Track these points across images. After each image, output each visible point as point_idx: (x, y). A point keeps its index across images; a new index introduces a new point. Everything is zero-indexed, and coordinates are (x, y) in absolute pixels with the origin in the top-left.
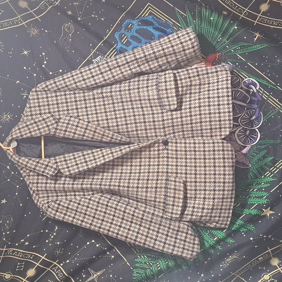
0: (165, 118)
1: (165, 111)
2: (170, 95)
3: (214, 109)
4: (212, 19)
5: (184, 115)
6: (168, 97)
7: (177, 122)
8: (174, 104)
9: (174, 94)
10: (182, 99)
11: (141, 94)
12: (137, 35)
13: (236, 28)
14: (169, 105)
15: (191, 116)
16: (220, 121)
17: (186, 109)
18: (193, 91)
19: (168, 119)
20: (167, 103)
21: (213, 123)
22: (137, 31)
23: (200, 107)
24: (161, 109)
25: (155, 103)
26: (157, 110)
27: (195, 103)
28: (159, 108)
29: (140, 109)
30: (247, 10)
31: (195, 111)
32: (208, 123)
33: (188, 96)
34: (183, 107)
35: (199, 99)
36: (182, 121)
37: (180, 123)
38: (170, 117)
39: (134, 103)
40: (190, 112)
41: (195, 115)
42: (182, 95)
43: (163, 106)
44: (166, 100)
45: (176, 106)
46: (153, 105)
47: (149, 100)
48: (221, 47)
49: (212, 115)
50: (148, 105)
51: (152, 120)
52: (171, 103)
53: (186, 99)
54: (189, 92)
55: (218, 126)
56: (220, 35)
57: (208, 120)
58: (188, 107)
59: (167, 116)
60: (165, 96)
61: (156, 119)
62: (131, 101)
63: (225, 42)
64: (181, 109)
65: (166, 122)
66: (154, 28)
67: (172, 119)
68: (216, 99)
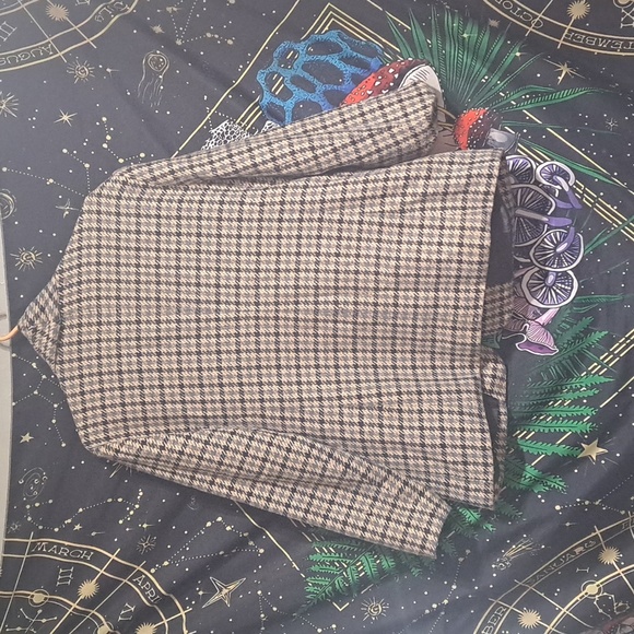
4: (465, 35)
12: (306, 75)
13: (518, 54)
22: (305, 67)
30: (540, 15)
48: (489, 94)
56: (485, 71)
63: (496, 85)
66: (341, 59)
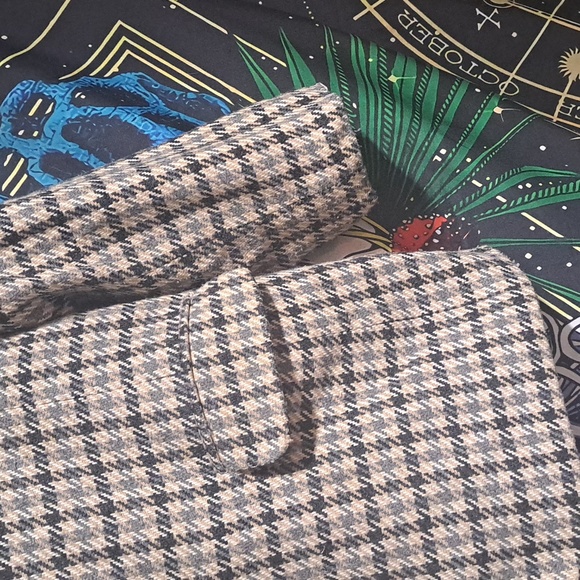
0: (229, 517)
1: (227, 476)
2: (245, 386)
3: (485, 448)
4: (393, 79)
5: (329, 491)
6: (236, 399)
7: (298, 533)
8: (271, 434)
9: (269, 378)
10: (308, 406)
11: (92, 395)
12: (72, 148)
13: (498, 110)
14: (248, 440)
15: (367, 493)
16: (523, 508)
17: (334, 456)
18: (359, 367)
19: (244, 524)
20: (234, 432)
21: (488, 524)
22: (68, 133)
23: (407, 439)
24: (205, 470)
25: (167, 437)
26: (182, 476)
27: (380, 425)
28: (190, 464)
29: (87, 481)
30: (512, 75)
31: (388, 465)
32: (463, 528)
33: (337, 390)
34: (321, 450)
35: (399, 401)
36: (323, 528)
37: (313, 541)
38: (255, 510)
39: (51, 446)
40: (363, 471)
41: (391, 487)
42: (309, 385)
43: (213, 450)
44: (226, 412)
45: (282, 442)
46: (156, 448)
47: (136, 421)
48: (452, 184)
49: (480, 481)
50: (133, 453)
51: (153, 534)
52: (257, 427)
53: (331, 404)
54: (338, 370)
55: (516, 541)
56: (439, 139)
57: (459, 506)
58: (345, 444)
59: (240, 503)
60: (222, 391)
61: (178, 529)
62: (35, 438)
63: (464, 164)
64: (310, 462)
65: (233, 540)
66: (147, 115)
67: (269, 518)
68: (484, 395)
